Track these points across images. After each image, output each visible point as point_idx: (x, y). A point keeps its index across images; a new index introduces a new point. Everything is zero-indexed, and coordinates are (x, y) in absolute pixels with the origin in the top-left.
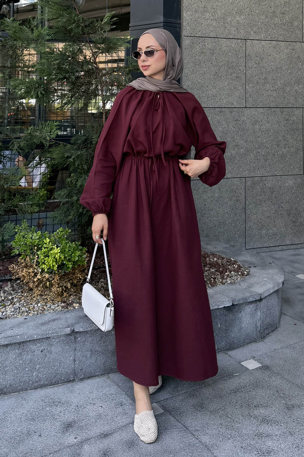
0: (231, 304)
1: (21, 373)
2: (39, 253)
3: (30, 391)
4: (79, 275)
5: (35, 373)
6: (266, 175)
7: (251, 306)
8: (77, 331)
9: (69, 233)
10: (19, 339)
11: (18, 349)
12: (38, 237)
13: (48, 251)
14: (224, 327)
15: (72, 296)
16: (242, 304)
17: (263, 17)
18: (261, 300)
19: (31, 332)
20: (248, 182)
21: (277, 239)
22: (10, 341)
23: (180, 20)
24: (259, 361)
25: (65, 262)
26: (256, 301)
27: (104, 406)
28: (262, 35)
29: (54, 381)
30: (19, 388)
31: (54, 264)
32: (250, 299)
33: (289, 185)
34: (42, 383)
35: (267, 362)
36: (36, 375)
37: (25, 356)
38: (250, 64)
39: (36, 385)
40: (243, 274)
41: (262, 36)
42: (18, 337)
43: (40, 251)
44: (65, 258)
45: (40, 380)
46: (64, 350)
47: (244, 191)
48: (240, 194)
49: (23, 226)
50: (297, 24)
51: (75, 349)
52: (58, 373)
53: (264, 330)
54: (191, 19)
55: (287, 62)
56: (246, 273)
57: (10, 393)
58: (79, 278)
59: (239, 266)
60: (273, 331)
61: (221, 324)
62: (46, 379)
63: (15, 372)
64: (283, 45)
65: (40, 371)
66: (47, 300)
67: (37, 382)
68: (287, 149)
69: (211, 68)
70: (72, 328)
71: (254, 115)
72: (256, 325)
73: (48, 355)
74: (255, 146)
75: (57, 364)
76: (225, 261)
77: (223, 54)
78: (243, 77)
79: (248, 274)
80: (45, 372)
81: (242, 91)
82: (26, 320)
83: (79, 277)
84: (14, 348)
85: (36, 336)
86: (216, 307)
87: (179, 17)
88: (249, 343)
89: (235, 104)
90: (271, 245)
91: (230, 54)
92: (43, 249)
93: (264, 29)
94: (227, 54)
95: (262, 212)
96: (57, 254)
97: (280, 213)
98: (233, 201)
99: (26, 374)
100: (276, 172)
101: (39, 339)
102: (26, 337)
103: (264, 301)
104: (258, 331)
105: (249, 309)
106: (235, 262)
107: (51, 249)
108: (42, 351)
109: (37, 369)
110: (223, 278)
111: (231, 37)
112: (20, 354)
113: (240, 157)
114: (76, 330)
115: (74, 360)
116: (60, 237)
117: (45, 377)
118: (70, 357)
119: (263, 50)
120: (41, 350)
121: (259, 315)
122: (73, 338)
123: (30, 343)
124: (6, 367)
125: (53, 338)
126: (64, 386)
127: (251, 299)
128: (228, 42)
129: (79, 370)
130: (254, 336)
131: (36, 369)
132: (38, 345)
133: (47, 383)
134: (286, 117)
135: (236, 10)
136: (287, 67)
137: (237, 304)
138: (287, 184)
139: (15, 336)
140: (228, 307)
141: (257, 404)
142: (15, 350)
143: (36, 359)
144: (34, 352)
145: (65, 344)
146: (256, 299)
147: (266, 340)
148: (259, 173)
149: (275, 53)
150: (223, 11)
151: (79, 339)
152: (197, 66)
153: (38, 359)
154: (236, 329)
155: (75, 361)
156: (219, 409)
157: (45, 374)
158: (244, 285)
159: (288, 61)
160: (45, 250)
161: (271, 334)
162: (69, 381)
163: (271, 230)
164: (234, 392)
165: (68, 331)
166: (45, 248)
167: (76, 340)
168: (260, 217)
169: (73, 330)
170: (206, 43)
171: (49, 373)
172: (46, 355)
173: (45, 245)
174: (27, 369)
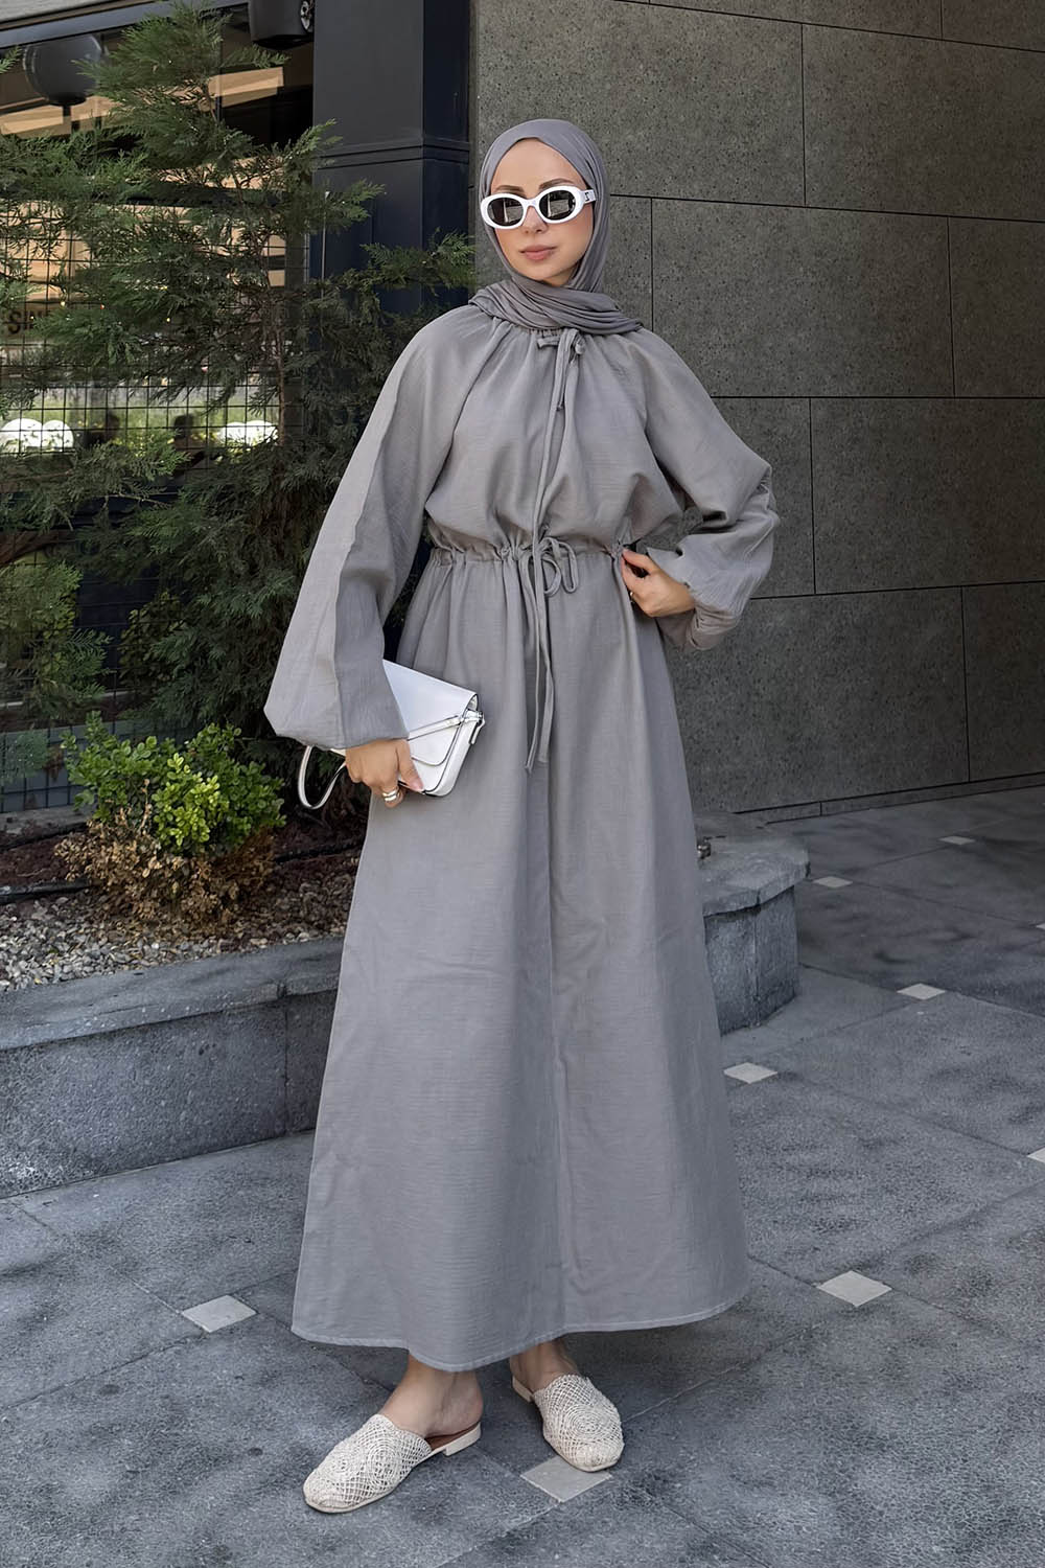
1: (149, 1114)
2: (155, 797)
3: (172, 1163)
4: (256, 863)
5: (184, 1113)
7: (735, 925)
8: (295, 992)
9: (235, 737)
10: (145, 1016)
11: (140, 1045)
12: (149, 753)
13: (181, 789)
15: (239, 923)
18: (757, 908)
19: (172, 998)
22: (123, 1022)
23: (468, 140)
24: (765, 1063)
25: (229, 819)
26: (745, 910)
28: (695, 186)
29: (232, 1136)
30: (142, 1156)
31: (203, 823)
32: (730, 904)
33: (776, 626)
34: (202, 1140)
35: (790, 1065)
36: (186, 1119)
37: (158, 1065)
38: (663, 269)
39: (186, 1147)
41: (696, 189)
42: (144, 1011)
43: (159, 791)
44: (232, 804)
45: (196, 1133)
46: (258, 1048)
49: (89, 730)
51: (287, 1047)
52: (243, 1114)
53: (767, 996)
55: (764, 265)
57: (119, 1170)
58: (258, 871)
60: (786, 1003)
62: (213, 1130)
63: (133, 1109)
64: (753, 216)
65: (197, 1106)
66: (172, 934)
67: (188, 1138)
70: (282, 985)
72: (746, 980)
73: (218, 1064)
75: (239, 1089)
79: (707, 854)
80: (209, 1112)
83: (258, 867)
84: (131, 1043)
85: (188, 1008)
87: (465, 131)
88: (729, 1031)
92: (168, 784)
93: (700, 169)
96: (209, 794)
99: (161, 1117)
101: (195, 1016)
102: (163, 1010)
103: (763, 912)
104: (751, 998)
105: (728, 933)
107: (191, 784)
108: (201, 1052)
109: (189, 1102)
112: (146, 1060)
114: (292, 991)
115: (283, 1076)
116: (212, 752)
117: (211, 1124)
118: (275, 1068)
119: (700, 230)
120: (198, 1049)
121: (754, 951)
122: (282, 1015)
123: (170, 1028)
124: (111, 1095)
125: (229, 1015)
126: (260, 1147)
127: (733, 906)
129: (297, 1105)
130: (743, 1011)
131: (186, 1102)
132: (192, 1034)
133: (216, 1140)
138: (769, 624)
139: (136, 1007)
142: (132, 1049)
143: (187, 1075)
144: (182, 1053)
145: (260, 1030)
146: (746, 906)
147: (772, 1024)
149: (732, 236)
151: (297, 1017)
153: (192, 1074)
155: (287, 1080)
157: (210, 1117)
160: (173, 787)
161: (782, 1008)
162: (272, 1137)
165: (270, 993)
166: (172, 782)
167: (289, 1019)
169: (285, 992)
171: (220, 1115)
172: (212, 1063)
173: (170, 775)
174: (163, 1103)
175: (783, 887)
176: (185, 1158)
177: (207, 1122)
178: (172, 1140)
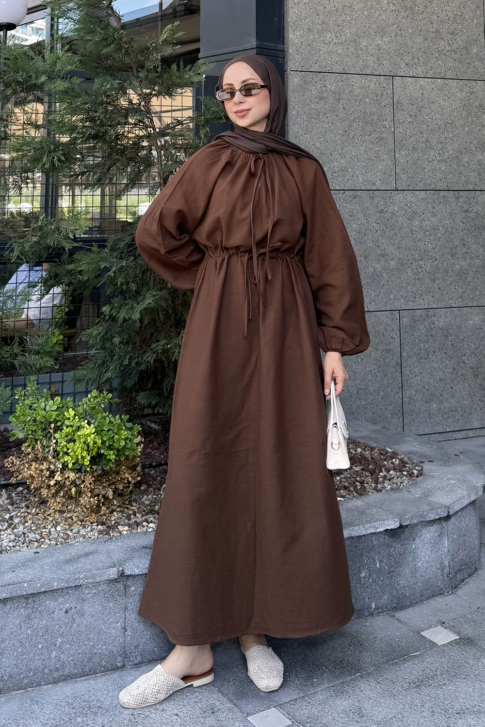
0: (398, 525)
1: (30, 653)
2: (57, 436)
3: (45, 687)
4: (127, 475)
5: (54, 653)
6: (435, 306)
7: (433, 529)
8: (130, 573)
9: (108, 399)
10: (26, 589)
11: (24, 607)
12: (55, 408)
13: (73, 431)
14: (387, 568)
15: (115, 514)
16: (416, 525)
17: (420, 39)
18: (448, 518)
19: (48, 575)
20: (405, 319)
21: (457, 417)
22: (11, 593)
23: (284, 45)
24: (452, 629)
25: (102, 451)
26: (440, 519)
27: (181, 714)
28: (419, 69)
29: (88, 668)
30: (25, 681)
31: (85, 454)
32: (430, 515)
33: (474, 324)
34: (67, 671)
35: (468, 630)
36: (56, 657)
37: (37, 620)
38: (401, 116)
39: (56, 676)
40: (411, 475)
41: (420, 71)
42: (26, 585)
43: (59, 432)
44: (103, 443)
45: (63, 667)
46: (106, 609)
47: (398, 334)
48: (391, 340)
49: (29, 388)
50: (475, 51)
51: (126, 608)
52: (96, 654)
53: (456, 573)
54: (302, 42)
56: (415, 472)
57: (9, 690)
58: (128, 480)
59: (401, 460)
60: (470, 576)
61: (381, 562)
62: (75, 664)
63: (19, 650)
64: (455, 86)
65: (63, 649)
66: (72, 520)
67: (57, 670)
68: (468, 261)
69: (336, 124)
70: (121, 569)
71: (410, 202)
72: (441, 563)
73: (78, 620)
74: (414, 256)
75: (92, 636)
76: (376, 453)
77: (356, 100)
78: (391, 138)
79: (420, 474)
80: (72, 652)
81: (389, 162)
82: (37, 555)
83: (128, 478)
84: (18, 606)
85: (56, 584)
86: (373, 531)
87: (282, 39)
88: (430, 597)
89: (378, 183)
90: (448, 430)
91: (367, 100)
92: (65, 428)
93: (422, 60)
94: (362, 101)
95: (429, 371)
96: (89, 435)
97: (460, 373)
98: (379, 352)
99: (39, 655)
100: (451, 301)
101: (62, 589)
102: (39, 585)
103: (453, 519)
104: (445, 575)
105: (428, 534)
106: (394, 455)
107: (79, 428)
108: (67, 612)
109: (58, 645)
110: (376, 482)
111: (369, 72)
112: (28, 617)
113: (390, 274)
114: (128, 572)
115: (123, 628)
116: (94, 408)
117: (73, 660)
118: (117, 623)
119: (422, 94)
120: (64, 609)
121: (447, 545)
122: (122, 588)
123: (45, 596)
125: (86, 587)
126: (106, 677)
127: (432, 516)
128: (364, 81)
129: (132, 648)
130: (440, 584)
131: (56, 645)
132: (60, 600)
133: (76, 671)
134: (464, 206)
135: (374, 27)
136: (462, 122)
137: (408, 525)
138: (470, 322)
139: (20, 584)
140: (392, 529)
141: (460, 707)
142: (19, 609)
143: (57, 627)
144: (53, 613)
145: (108, 597)
146: (441, 516)
147: (460, 592)
148: (422, 303)
149: (442, 98)
150: (354, 29)
151: (133, 589)
152: (313, 120)
153: (60, 627)
154: (407, 571)
155: (126, 630)
156: (391, 718)
157: (73, 655)
158: (417, 492)
159: (463, 112)
160: (68, 430)
161: (467, 580)
162: (115, 669)
163: (446, 403)
164: (416, 687)
165: (113, 573)
166: (67, 427)
167: (127, 590)
168: (427, 380)
169: (123, 573)
170: (327, 82)
171: (79, 654)
172: (74, 620)
173: (67, 422)
174: (40, 646)
175: (466, 502)
176: (55, 683)
177: (70, 659)
178: (46, 671)
